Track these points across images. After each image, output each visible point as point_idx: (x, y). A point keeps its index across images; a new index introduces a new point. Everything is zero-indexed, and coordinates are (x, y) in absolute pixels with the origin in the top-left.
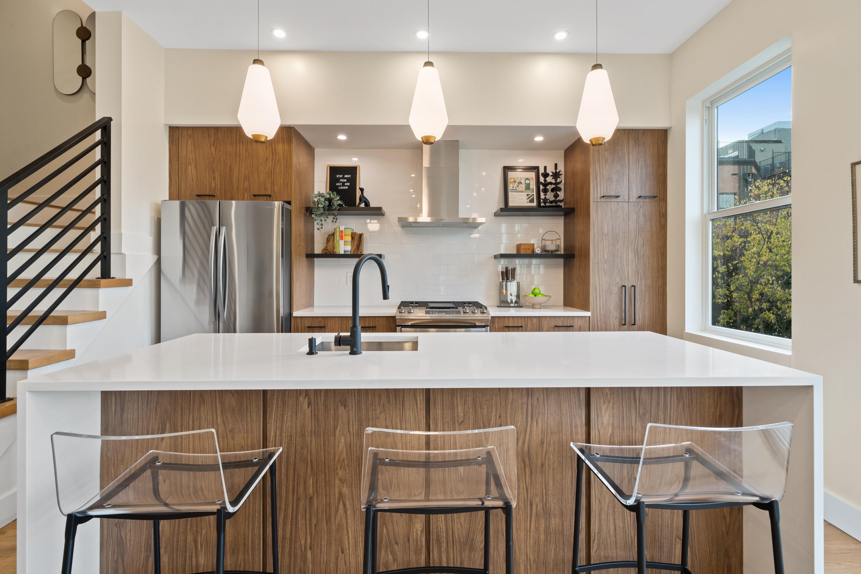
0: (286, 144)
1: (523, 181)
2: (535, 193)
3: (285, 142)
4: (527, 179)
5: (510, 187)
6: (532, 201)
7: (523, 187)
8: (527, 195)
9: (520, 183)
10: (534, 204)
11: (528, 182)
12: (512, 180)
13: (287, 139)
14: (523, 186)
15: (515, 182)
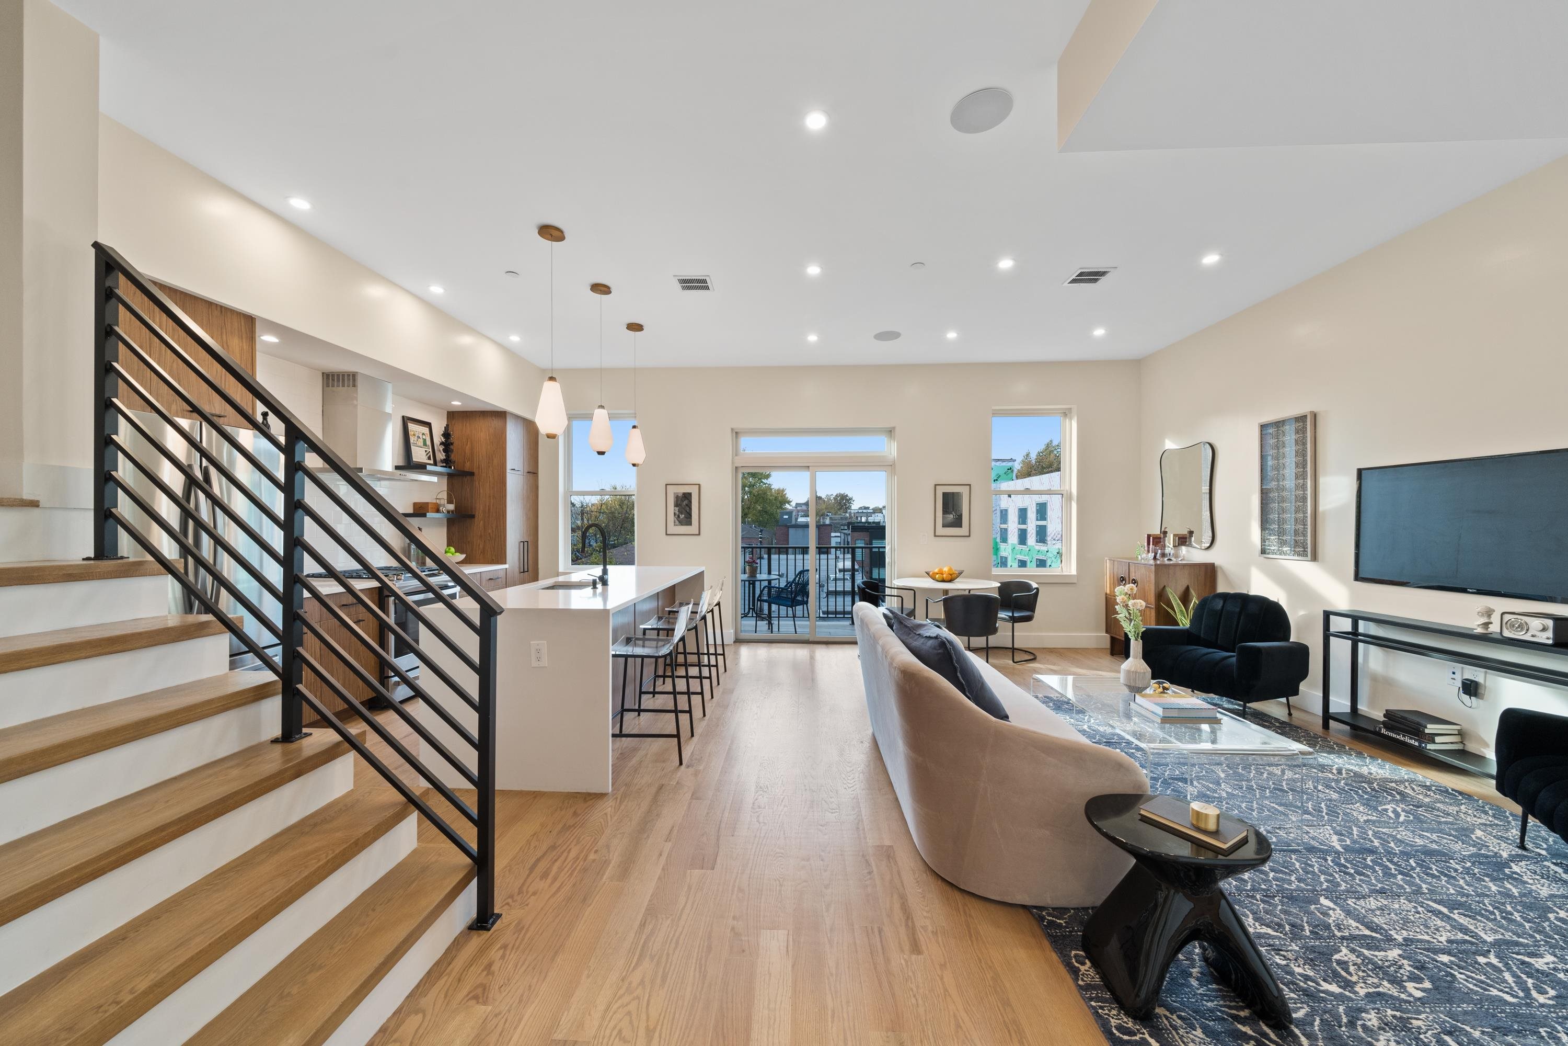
0: (244, 340)
1: (421, 436)
2: (431, 450)
3: (244, 336)
4: (423, 434)
5: (412, 439)
6: (429, 458)
7: (421, 442)
8: (426, 451)
9: (419, 437)
10: (432, 462)
11: (424, 437)
12: (413, 433)
13: (246, 333)
14: (422, 440)
15: (414, 435)
